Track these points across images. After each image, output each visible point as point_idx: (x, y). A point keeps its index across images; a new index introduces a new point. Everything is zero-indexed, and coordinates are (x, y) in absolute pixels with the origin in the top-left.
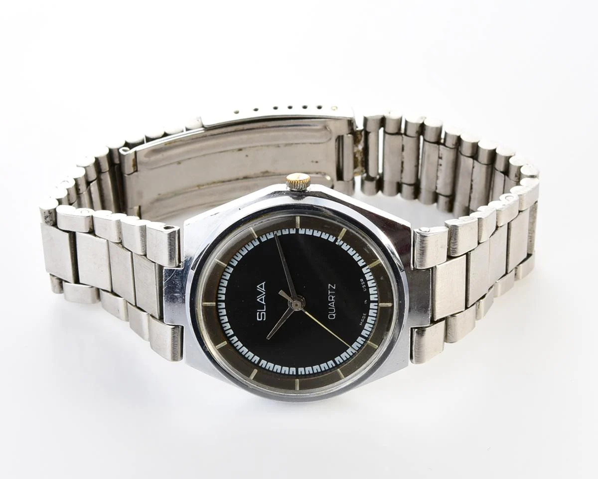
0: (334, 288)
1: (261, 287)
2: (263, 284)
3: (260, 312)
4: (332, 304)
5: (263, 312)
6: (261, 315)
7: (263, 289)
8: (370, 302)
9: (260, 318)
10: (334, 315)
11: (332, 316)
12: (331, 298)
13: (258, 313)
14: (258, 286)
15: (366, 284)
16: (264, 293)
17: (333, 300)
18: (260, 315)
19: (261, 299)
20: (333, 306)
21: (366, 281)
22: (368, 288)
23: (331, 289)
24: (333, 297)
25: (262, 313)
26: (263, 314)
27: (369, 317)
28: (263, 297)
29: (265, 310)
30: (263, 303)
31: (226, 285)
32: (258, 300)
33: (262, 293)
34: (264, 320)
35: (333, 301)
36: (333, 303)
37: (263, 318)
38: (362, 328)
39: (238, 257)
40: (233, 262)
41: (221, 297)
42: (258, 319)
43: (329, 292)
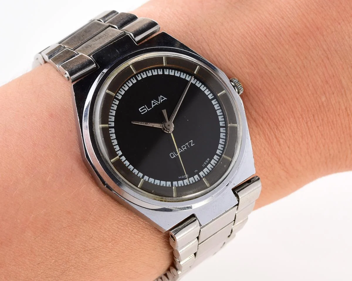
0: (192, 145)
1: (162, 98)
2: (165, 98)
3: (145, 108)
4: (180, 151)
5: (147, 110)
6: (143, 110)
7: (161, 101)
8: (198, 173)
9: (141, 110)
10: (174, 156)
11: (172, 155)
12: (184, 147)
13: (144, 107)
14: (161, 96)
15: (208, 164)
16: (159, 103)
17: (183, 149)
19: (154, 103)
20: (180, 152)
21: (209, 162)
22: (206, 166)
23: (190, 144)
24: (185, 148)
25: (145, 109)
26: (145, 111)
27: (187, 180)
28: (156, 104)
29: (148, 110)
30: (153, 106)
31: (149, 75)
32: (152, 101)
33: (159, 102)
34: (142, 114)
35: (183, 150)
36: (182, 150)
37: (143, 112)
38: (177, 180)
39: (172, 72)
40: (166, 71)
41: (138, 77)
42: (140, 109)
43: (187, 144)
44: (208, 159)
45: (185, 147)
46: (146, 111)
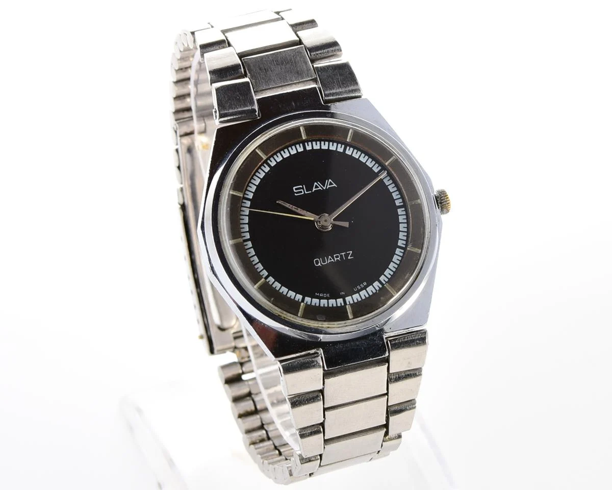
0: (348, 258)
1: (331, 184)
2: (335, 185)
3: (303, 188)
4: (330, 259)
5: (304, 191)
6: (299, 190)
7: (328, 187)
8: (344, 297)
9: (296, 189)
10: (319, 264)
13: (301, 187)
14: (330, 180)
15: (362, 289)
16: (325, 188)
17: (336, 259)
18: (300, 188)
19: (317, 186)
21: (365, 288)
22: (358, 292)
23: (347, 255)
24: (338, 259)
25: (302, 190)
26: (301, 192)
27: (326, 301)
28: (320, 188)
29: (306, 193)
30: (314, 189)
31: (323, 148)
32: (316, 183)
34: (296, 194)
35: (334, 260)
36: (333, 260)
37: (297, 193)
38: (313, 297)
39: (356, 153)
40: (349, 150)
41: (308, 145)
42: (294, 188)
43: (343, 254)
44: (365, 284)
45: (338, 257)
46: (303, 193)
